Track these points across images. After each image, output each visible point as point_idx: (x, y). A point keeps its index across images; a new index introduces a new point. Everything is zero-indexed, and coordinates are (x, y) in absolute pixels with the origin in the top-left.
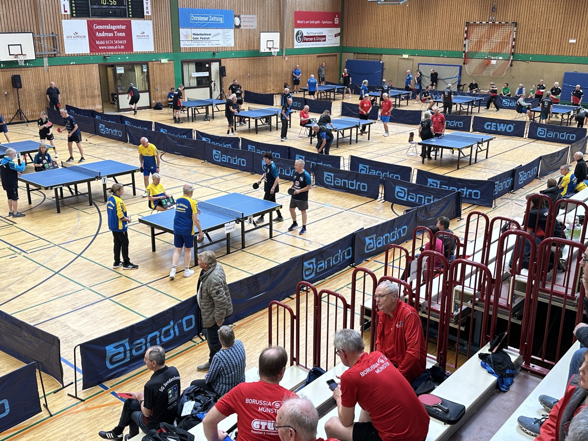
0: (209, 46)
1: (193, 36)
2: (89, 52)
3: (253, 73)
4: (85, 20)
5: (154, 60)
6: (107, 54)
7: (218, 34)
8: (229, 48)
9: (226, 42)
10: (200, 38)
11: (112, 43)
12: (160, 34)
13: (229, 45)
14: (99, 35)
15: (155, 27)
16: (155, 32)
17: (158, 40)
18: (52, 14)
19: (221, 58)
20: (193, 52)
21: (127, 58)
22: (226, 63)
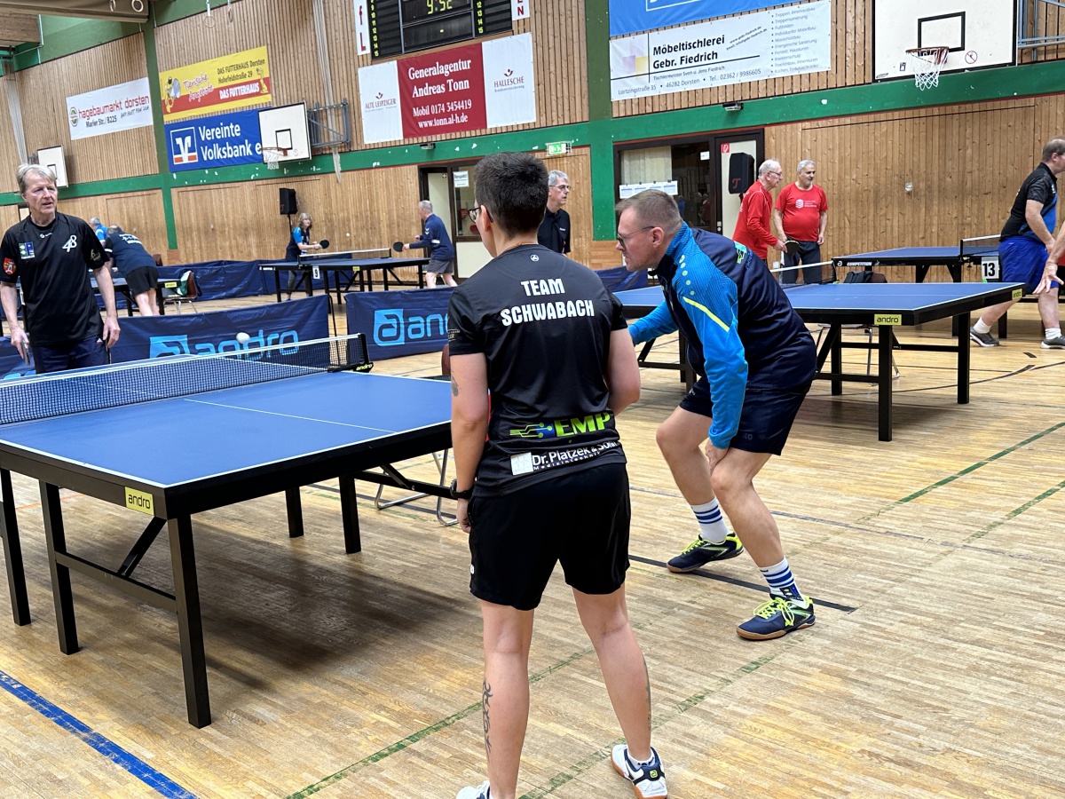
0: (715, 84)
1: (654, 58)
2: (401, 138)
3: (940, 179)
4: (395, 62)
5: (536, 148)
6: (434, 140)
7: (754, 33)
8: (805, 81)
9: (791, 57)
10: (682, 60)
11: (443, 110)
12: (552, 68)
13: (803, 68)
14: (419, 93)
15: (540, 49)
16: (541, 65)
17: (548, 88)
18: (344, 60)
19: (766, 125)
20: (653, 112)
21: (475, 145)
22: (789, 142)
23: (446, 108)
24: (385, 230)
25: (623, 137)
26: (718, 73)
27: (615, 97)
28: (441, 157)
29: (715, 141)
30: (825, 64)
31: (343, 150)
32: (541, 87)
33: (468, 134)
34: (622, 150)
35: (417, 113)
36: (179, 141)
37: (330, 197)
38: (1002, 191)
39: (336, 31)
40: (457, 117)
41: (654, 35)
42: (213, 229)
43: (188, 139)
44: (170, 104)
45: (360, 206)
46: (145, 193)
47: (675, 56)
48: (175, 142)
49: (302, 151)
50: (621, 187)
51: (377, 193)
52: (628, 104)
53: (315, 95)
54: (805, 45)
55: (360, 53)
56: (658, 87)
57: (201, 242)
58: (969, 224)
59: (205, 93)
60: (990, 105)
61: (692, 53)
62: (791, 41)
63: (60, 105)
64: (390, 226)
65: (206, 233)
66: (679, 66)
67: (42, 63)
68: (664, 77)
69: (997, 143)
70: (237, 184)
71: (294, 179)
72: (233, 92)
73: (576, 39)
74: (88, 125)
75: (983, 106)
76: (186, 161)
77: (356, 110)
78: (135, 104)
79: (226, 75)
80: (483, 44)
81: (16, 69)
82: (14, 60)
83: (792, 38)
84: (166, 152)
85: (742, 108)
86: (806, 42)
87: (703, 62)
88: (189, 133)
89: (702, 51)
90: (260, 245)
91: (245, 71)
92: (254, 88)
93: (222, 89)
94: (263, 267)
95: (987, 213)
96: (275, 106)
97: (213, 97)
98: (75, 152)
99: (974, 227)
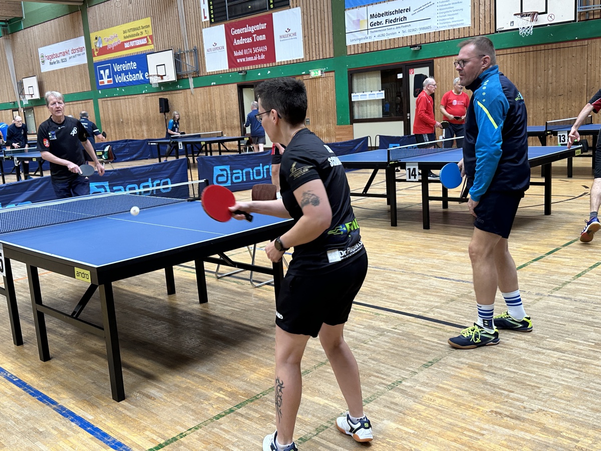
1: (370, 21)
2: (228, 68)
3: (534, 87)
4: (224, 25)
5: (304, 73)
6: (246, 69)
7: (427, 6)
8: (457, 32)
9: (448, 19)
10: (386, 22)
11: (251, 52)
12: (313, 27)
13: (455, 25)
14: (237, 42)
15: (305, 16)
16: (306, 25)
17: (310, 38)
18: (194, 24)
19: (435, 58)
20: (370, 52)
21: (269, 72)
22: (448, 68)
23: (253, 51)
24: (219, 121)
25: (353, 66)
26: (407, 29)
27: (348, 43)
28: (250, 79)
29: (405, 68)
30: (468, 23)
31: (195, 76)
32: (307, 38)
33: (265, 65)
34: (353, 73)
35: (236, 54)
36: (102, 72)
37: (187, 103)
38: (569, 94)
39: (189, 8)
40: (259, 56)
41: (370, 7)
42: (122, 122)
43: (107, 71)
44: (97, 51)
45: (205, 107)
46: (83, 102)
47: (383, 19)
48: (100, 72)
49: (171, 77)
50: (352, 95)
51: (214, 100)
52: (356, 47)
53: (178, 45)
54: (456, 12)
55: (204, 20)
56: (373, 38)
57: (115, 129)
58: (551, 113)
59: (117, 44)
60: (562, 45)
61: (392, 17)
62: (448, 10)
63: (35, 53)
64: (222, 119)
65: (118, 124)
66: (384, 25)
67: (24, 29)
68: (376, 31)
69: (566, 66)
70: (135, 96)
71: (167, 93)
72: (132, 44)
73: (326, 11)
74: (51, 64)
75: (558, 45)
76: (106, 83)
77: (202, 53)
78: (77, 51)
79: (128, 34)
80: (274, 14)
81: (9, 32)
82: (8, 28)
83: (449, 8)
84: (94, 79)
85: (421, 48)
86: (457, 10)
87: (399, 22)
88: (108, 67)
89: (397, 16)
90: (149, 130)
91: (139, 32)
92: (144, 41)
93: (126, 42)
94: (150, 143)
95: (561, 106)
96: (156, 51)
97: (121, 47)
98: (44, 79)
99: (553, 114)
